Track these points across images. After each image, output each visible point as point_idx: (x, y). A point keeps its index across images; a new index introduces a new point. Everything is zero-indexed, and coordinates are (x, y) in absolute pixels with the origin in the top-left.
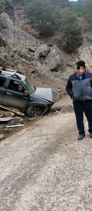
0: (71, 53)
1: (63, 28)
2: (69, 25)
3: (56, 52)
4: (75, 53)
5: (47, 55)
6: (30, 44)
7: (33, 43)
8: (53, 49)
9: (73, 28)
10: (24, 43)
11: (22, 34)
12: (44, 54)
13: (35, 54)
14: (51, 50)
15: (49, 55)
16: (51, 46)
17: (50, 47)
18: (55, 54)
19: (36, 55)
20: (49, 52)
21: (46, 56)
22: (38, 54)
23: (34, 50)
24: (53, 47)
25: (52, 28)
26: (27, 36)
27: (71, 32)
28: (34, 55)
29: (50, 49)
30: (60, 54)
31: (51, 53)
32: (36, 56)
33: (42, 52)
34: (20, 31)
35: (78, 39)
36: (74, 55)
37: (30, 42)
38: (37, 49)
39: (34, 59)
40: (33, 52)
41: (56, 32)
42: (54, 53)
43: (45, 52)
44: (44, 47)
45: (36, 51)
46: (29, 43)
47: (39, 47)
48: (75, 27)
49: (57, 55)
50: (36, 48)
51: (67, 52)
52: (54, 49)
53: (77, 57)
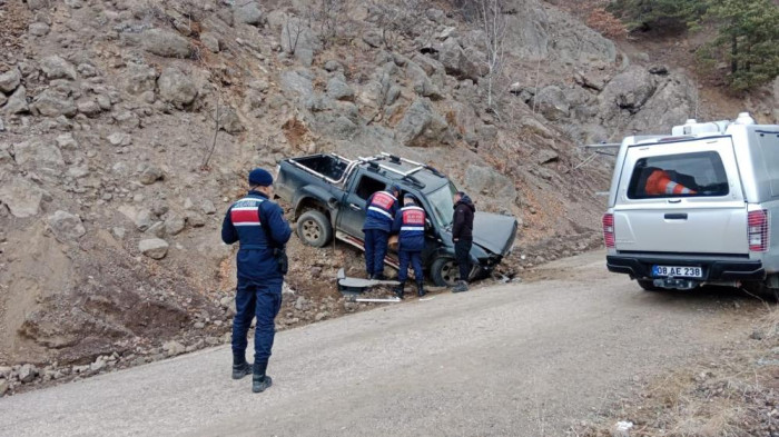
0: (744, 98)
1: (717, 13)
2: (739, 6)
3: (678, 96)
4: (758, 97)
5: (643, 103)
6: (593, 64)
7: (604, 60)
8: (666, 85)
9: (750, 15)
10: (570, 60)
11: (567, 30)
12: (630, 99)
13: (600, 97)
14: (659, 87)
15: (649, 102)
16: (663, 72)
17: (656, 76)
18: (669, 99)
19: (605, 101)
20: (651, 92)
21: (638, 107)
22: (613, 98)
23: (599, 84)
24: (669, 77)
25: (685, 12)
26: (586, 37)
27: (745, 29)
28: (597, 102)
29: (657, 83)
30: (690, 103)
31: (659, 97)
32: (603, 104)
33: (625, 92)
34: (564, 21)
35: (768, 51)
36: (753, 107)
37: (593, 56)
38: (611, 83)
39: (594, 115)
40: (595, 92)
41: (694, 26)
42: (665, 97)
43: (637, 94)
44: (635, 77)
45: (606, 89)
46: (587, 61)
47: (619, 76)
48: (760, 13)
49: (677, 105)
50: (607, 77)
51: (727, 94)
52: (670, 85)
53: (767, 115)
